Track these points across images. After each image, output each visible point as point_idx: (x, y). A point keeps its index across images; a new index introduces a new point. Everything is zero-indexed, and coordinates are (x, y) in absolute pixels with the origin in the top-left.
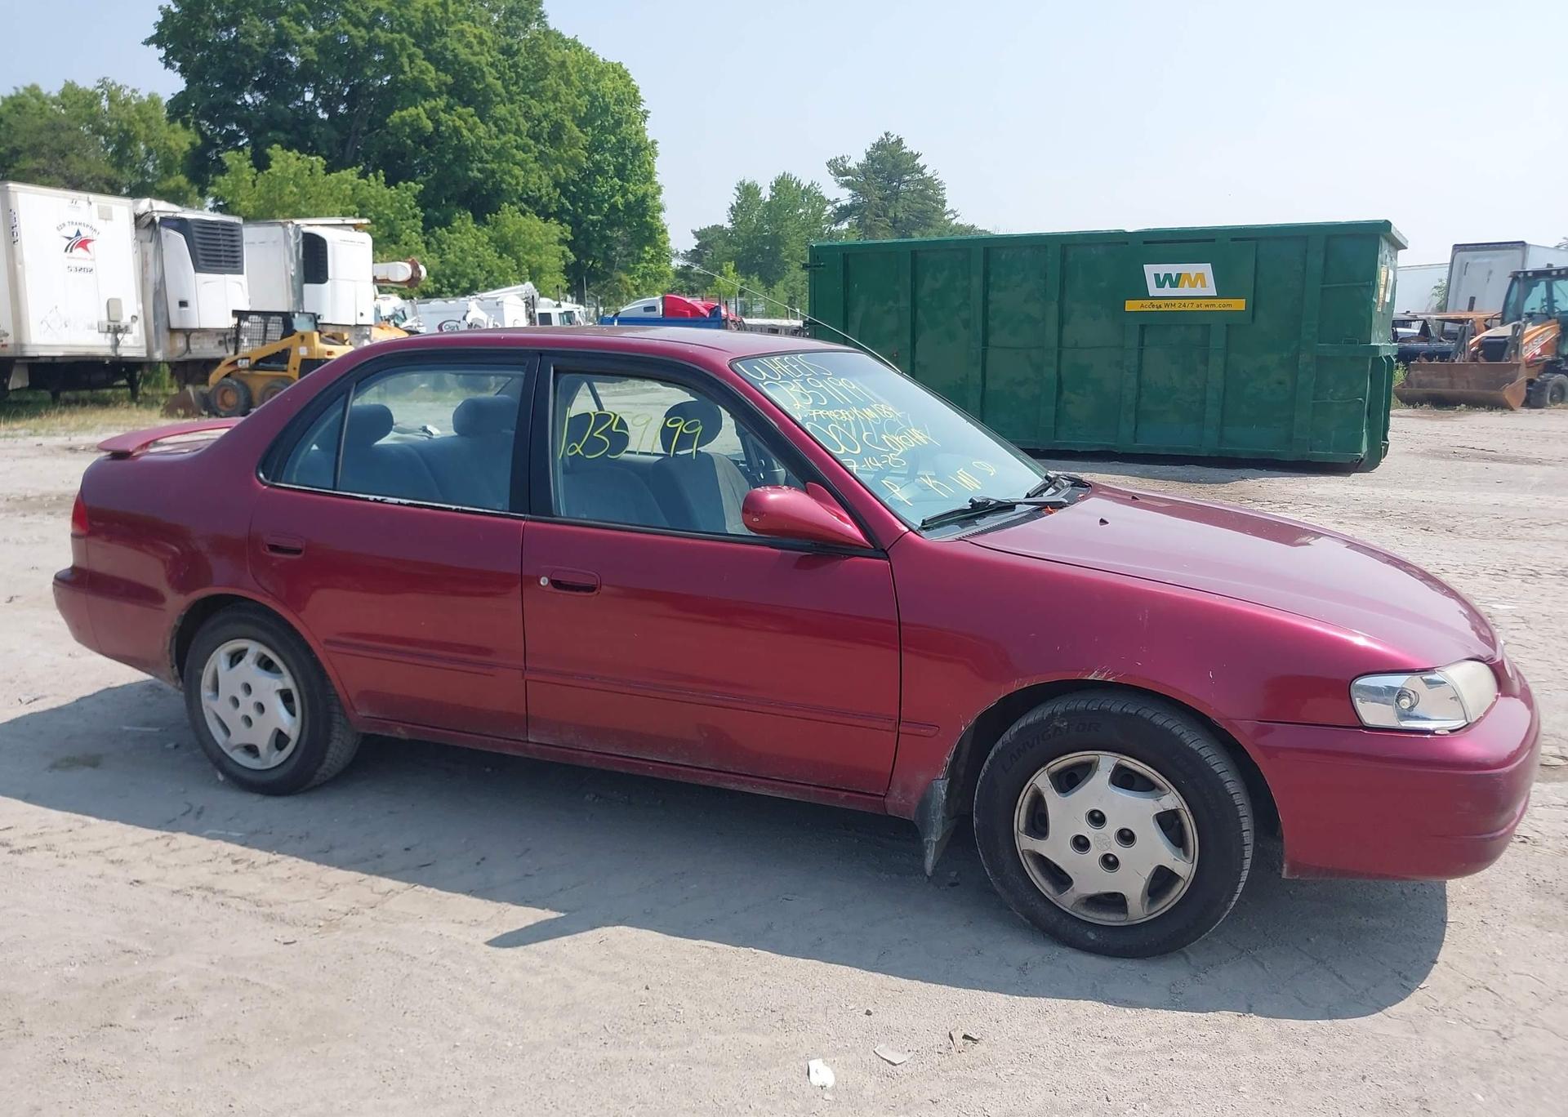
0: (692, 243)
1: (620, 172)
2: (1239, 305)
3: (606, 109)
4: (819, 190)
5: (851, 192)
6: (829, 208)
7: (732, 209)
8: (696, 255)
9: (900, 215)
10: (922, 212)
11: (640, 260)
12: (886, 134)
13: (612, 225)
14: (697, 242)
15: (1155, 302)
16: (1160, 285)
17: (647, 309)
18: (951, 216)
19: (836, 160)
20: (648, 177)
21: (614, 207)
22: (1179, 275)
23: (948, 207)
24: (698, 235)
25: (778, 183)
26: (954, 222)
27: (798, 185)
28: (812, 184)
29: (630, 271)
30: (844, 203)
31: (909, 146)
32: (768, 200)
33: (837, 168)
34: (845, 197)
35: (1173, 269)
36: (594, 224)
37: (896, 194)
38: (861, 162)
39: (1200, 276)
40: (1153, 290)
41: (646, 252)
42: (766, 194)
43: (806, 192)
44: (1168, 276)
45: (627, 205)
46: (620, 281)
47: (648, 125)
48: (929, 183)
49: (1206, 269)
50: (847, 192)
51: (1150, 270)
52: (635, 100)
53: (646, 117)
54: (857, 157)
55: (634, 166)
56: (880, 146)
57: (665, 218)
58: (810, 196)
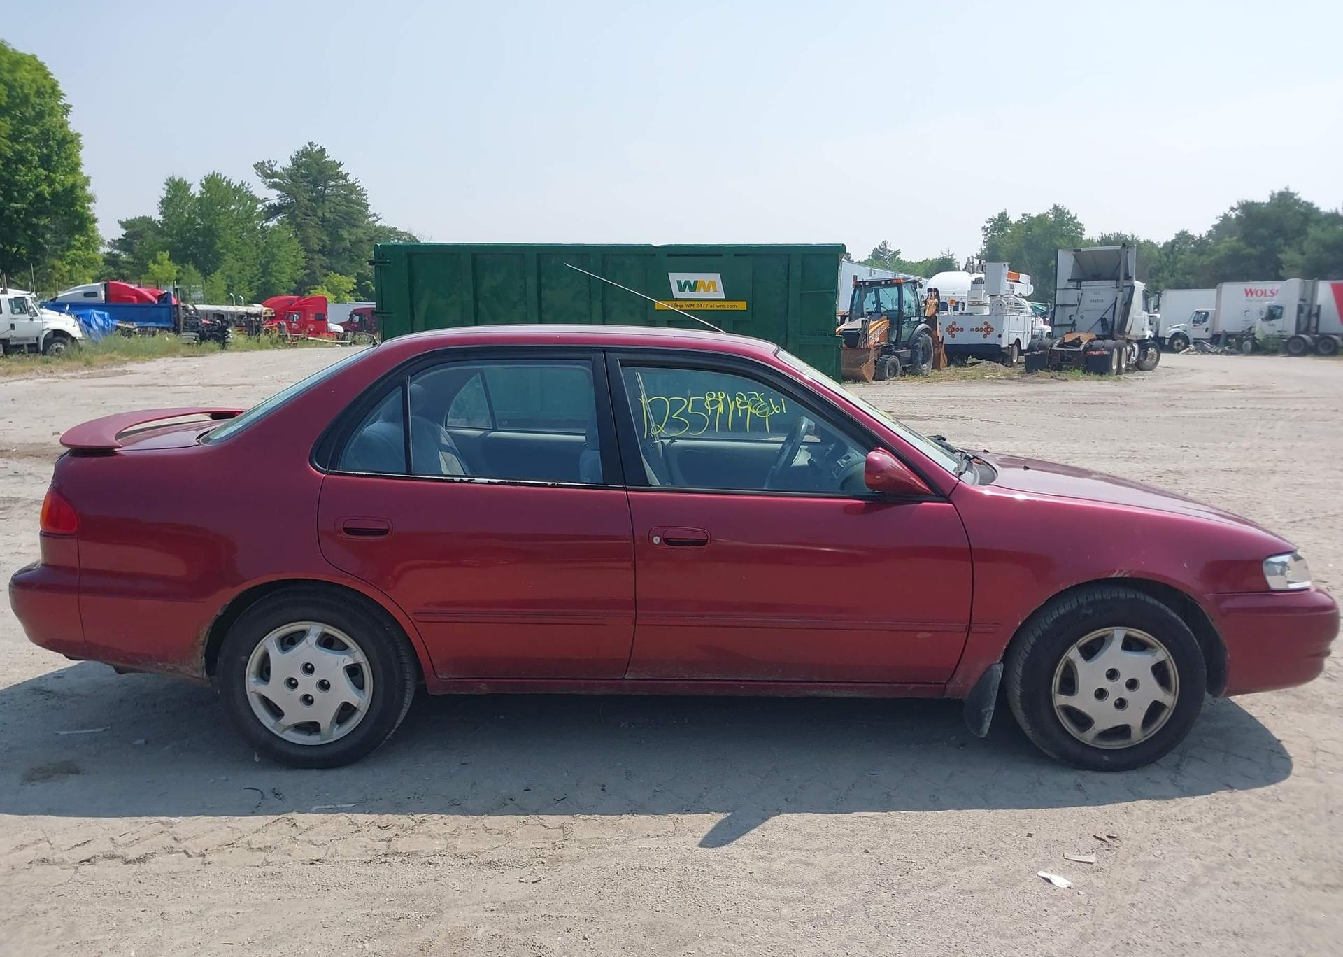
0: (119, 233)
1: (45, 161)
2: (741, 306)
3: (25, 100)
4: (250, 190)
5: (279, 193)
6: (260, 207)
7: (162, 202)
8: (123, 244)
9: (328, 215)
10: (347, 213)
11: (70, 247)
12: (310, 144)
13: (39, 213)
14: (124, 232)
15: (679, 303)
16: (682, 289)
17: (86, 295)
18: (375, 219)
19: (263, 163)
20: (74, 168)
21: (40, 196)
22: (696, 282)
23: (371, 210)
24: (125, 225)
25: (208, 181)
26: (377, 224)
27: (229, 183)
28: (243, 184)
29: (61, 258)
30: (272, 202)
31: (332, 155)
32: (198, 195)
33: (264, 170)
34: (273, 197)
35: (692, 277)
36: (18, 212)
37: (322, 197)
38: (286, 166)
39: (712, 283)
40: (676, 293)
41: (76, 240)
42: (196, 190)
43: (237, 190)
44: (688, 282)
45: (55, 194)
46: (53, 267)
47: (70, 118)
48: (352, 189)
49: (716, 277)
50: (275, 192)
51: (674, 278)
52: (54, 91)
53: (68, 111)
54: (283, 163)
55: (60, 157)
56: (305, 153)
57: (95, 209)
58: (240, 193)
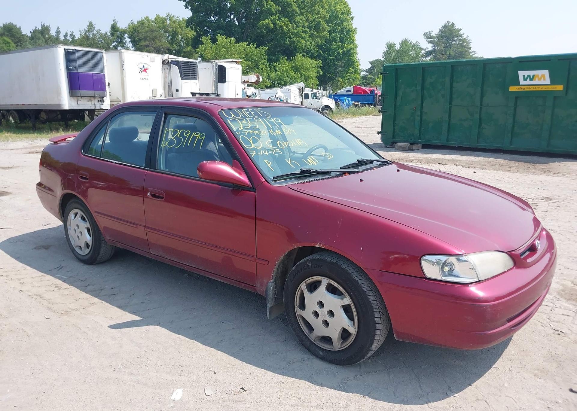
0: (369, 66)
1: (342, 40)
2: (560, 88)
3: (337, 17)
4: (419, 45)
5: (432, 45)
6: (423, 52)
7: (384, 53)
8: (370, 71)
9: (451, 53)
10: (461, 52)
11: (347, 73)
12: (448, 22)
13: (338, 60)
14: (370, 65)
15: (522, 87)
16: (525, 79)
17: (347, 91)
18: (473, 53)
19: (427, 33)
20: (353, 42)
21: (339, 53)
22: (534, 76)
23: (472, 50)
24: (371, 63)
25: (402, 42)
26: (474, 56)
27: (411, 43)
28: (417, 43)
29: (343, 77)
30: (429, 50)
31: (457, 26)
32: (398, 49)
33: (427, 36)
34: (430, 47)
35: (531, 73)
36: (331, 60)
37: (450, 46)
38: (437, 33)
39: (543, 76)
40: (522, 82)
41: (350, 70)
42: (398, 47)
43: (414, 45)
44: (529, 76)
45: (344, 52)
46: (339, 81)
47: (353, 22)
48: (464, 40)
49: (546, 73)
50: (431, 45)
51: (521, 74)
52: (349, 12)
53: (353, 19)
54: (435, 32)
55: (347, 38)
56: (445, 26)
57: (358, 57)
58: (416, 47)
